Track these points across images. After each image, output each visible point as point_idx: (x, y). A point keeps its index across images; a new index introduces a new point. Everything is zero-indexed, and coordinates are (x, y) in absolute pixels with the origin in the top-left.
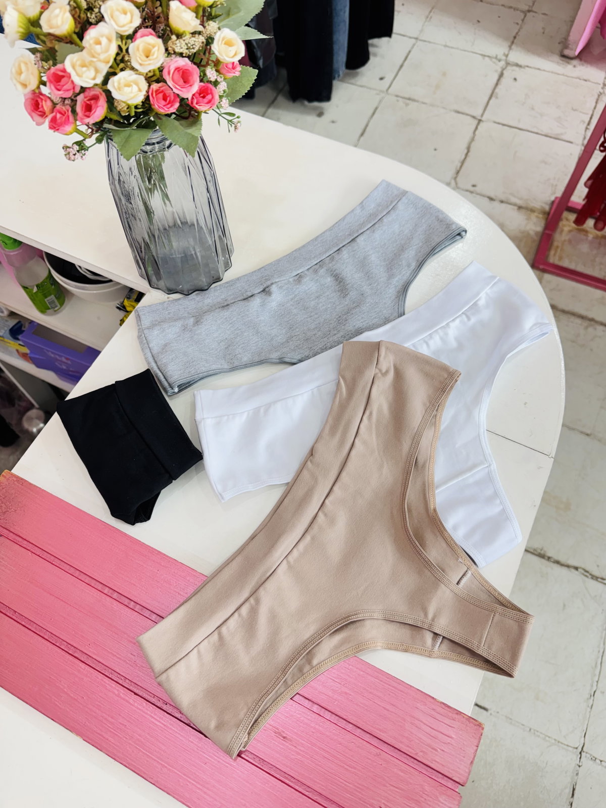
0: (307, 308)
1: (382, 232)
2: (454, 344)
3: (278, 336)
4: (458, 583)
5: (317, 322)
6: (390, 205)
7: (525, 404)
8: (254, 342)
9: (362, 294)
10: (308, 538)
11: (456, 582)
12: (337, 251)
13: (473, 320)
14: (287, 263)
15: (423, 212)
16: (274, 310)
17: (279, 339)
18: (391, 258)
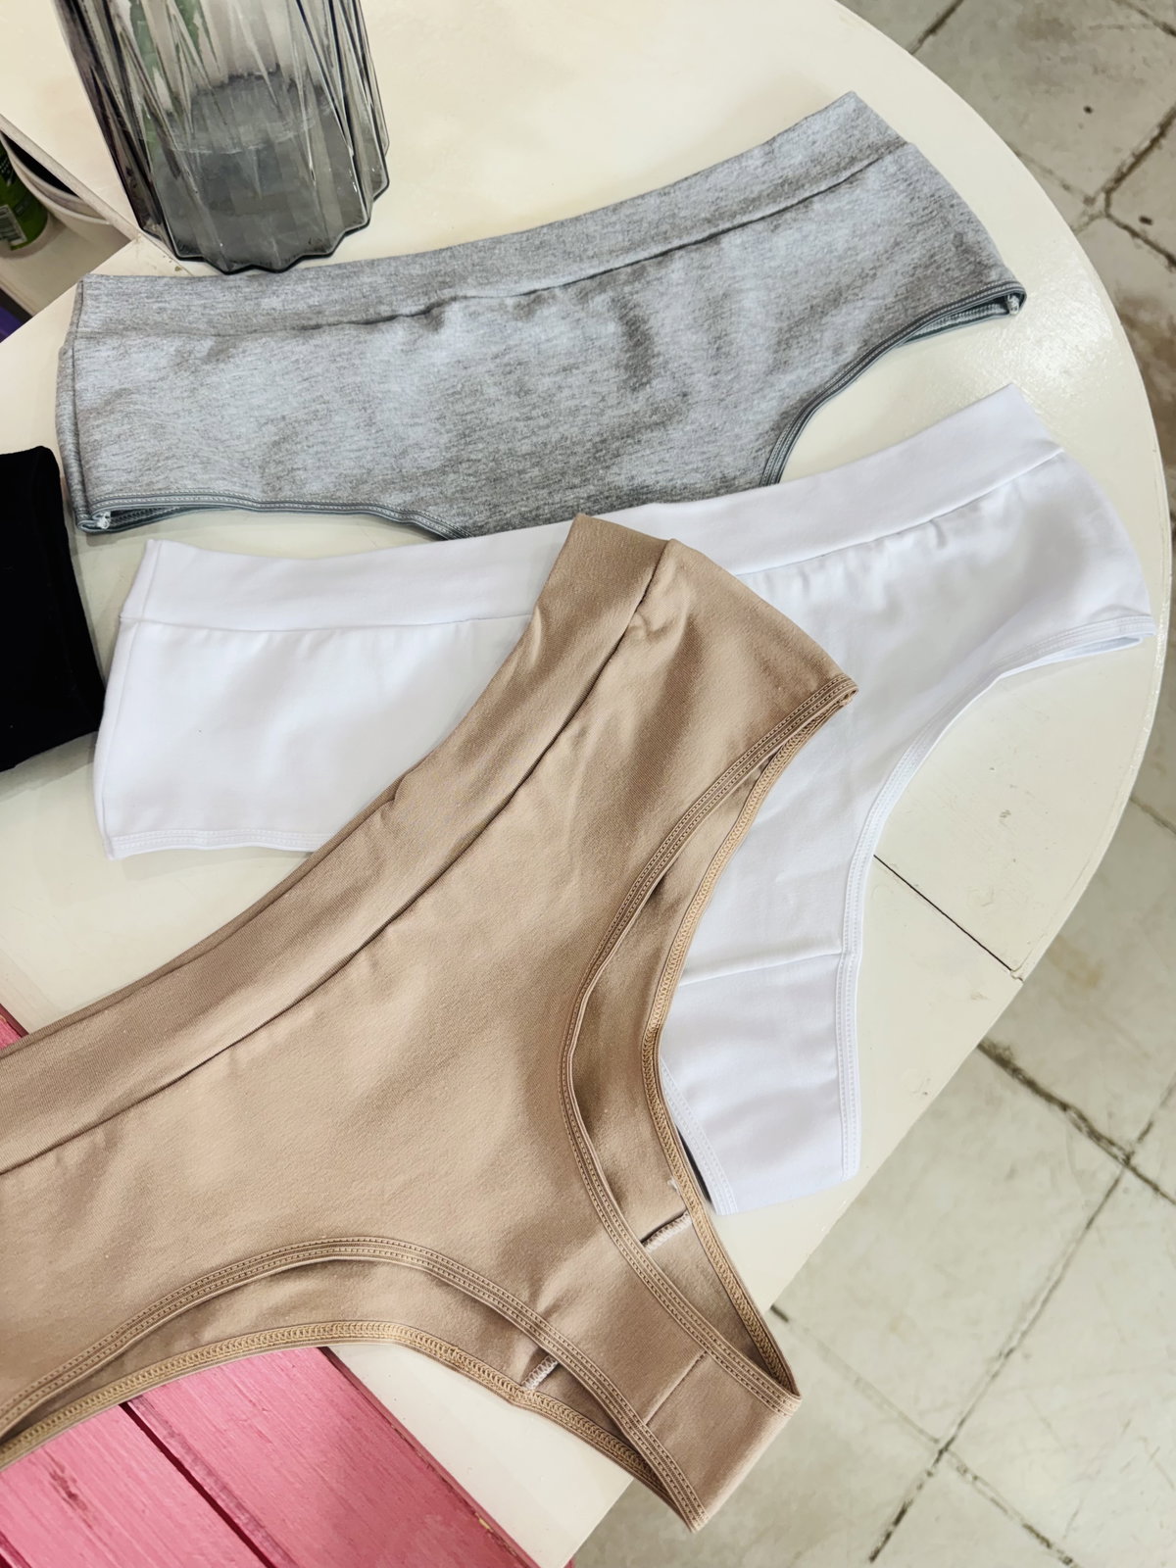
0: (527, 393)
1: (797, 236)
2: (876, 599)
3: (422, 449)
4: (644, 1241)
5: (541, 439)
6: (845, 169)
7: (1006, 814)
8: (354, 447)
9: (685, 395)
10: (308, 1012)
11: (644, 1235)
12: (659, 255)
13: (953, 548)
14: (517, 253)
15: (926, 211)
16: (438, 372)
17: (423, 457)
18: (799, 314)
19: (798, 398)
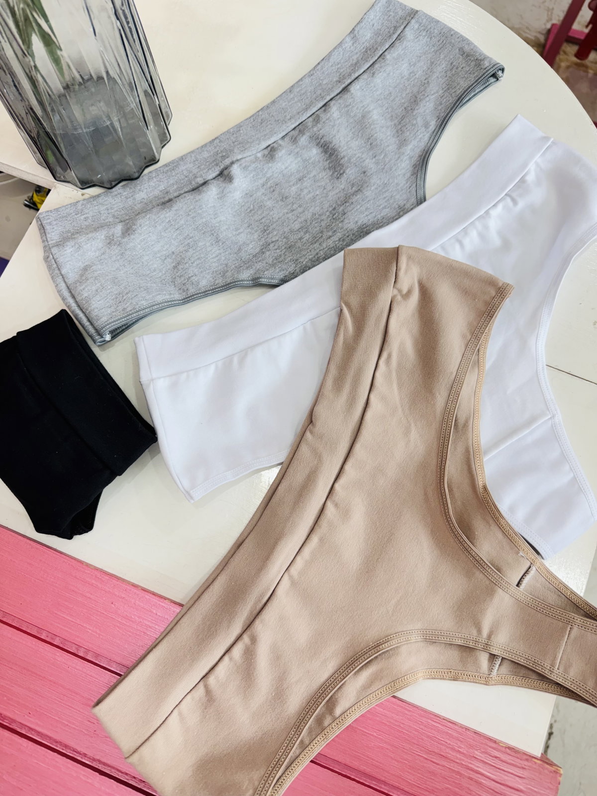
0: (286, 198)
1: (385, 75)
2: (496, 241)
3: (248, 245)
4: (518, 585)
5: (303, 219)
6: (393, 34)
8: (214, 255)
9: (364, 173)
10: (315, 539)
11: (516, 583)
12: (323, 106)
13: (521, 204)
14: (252, 129)
15: (441, 42)
16: (239, 203)
17: (249, 249)
18: (401, 114)
19: (417, 156)
